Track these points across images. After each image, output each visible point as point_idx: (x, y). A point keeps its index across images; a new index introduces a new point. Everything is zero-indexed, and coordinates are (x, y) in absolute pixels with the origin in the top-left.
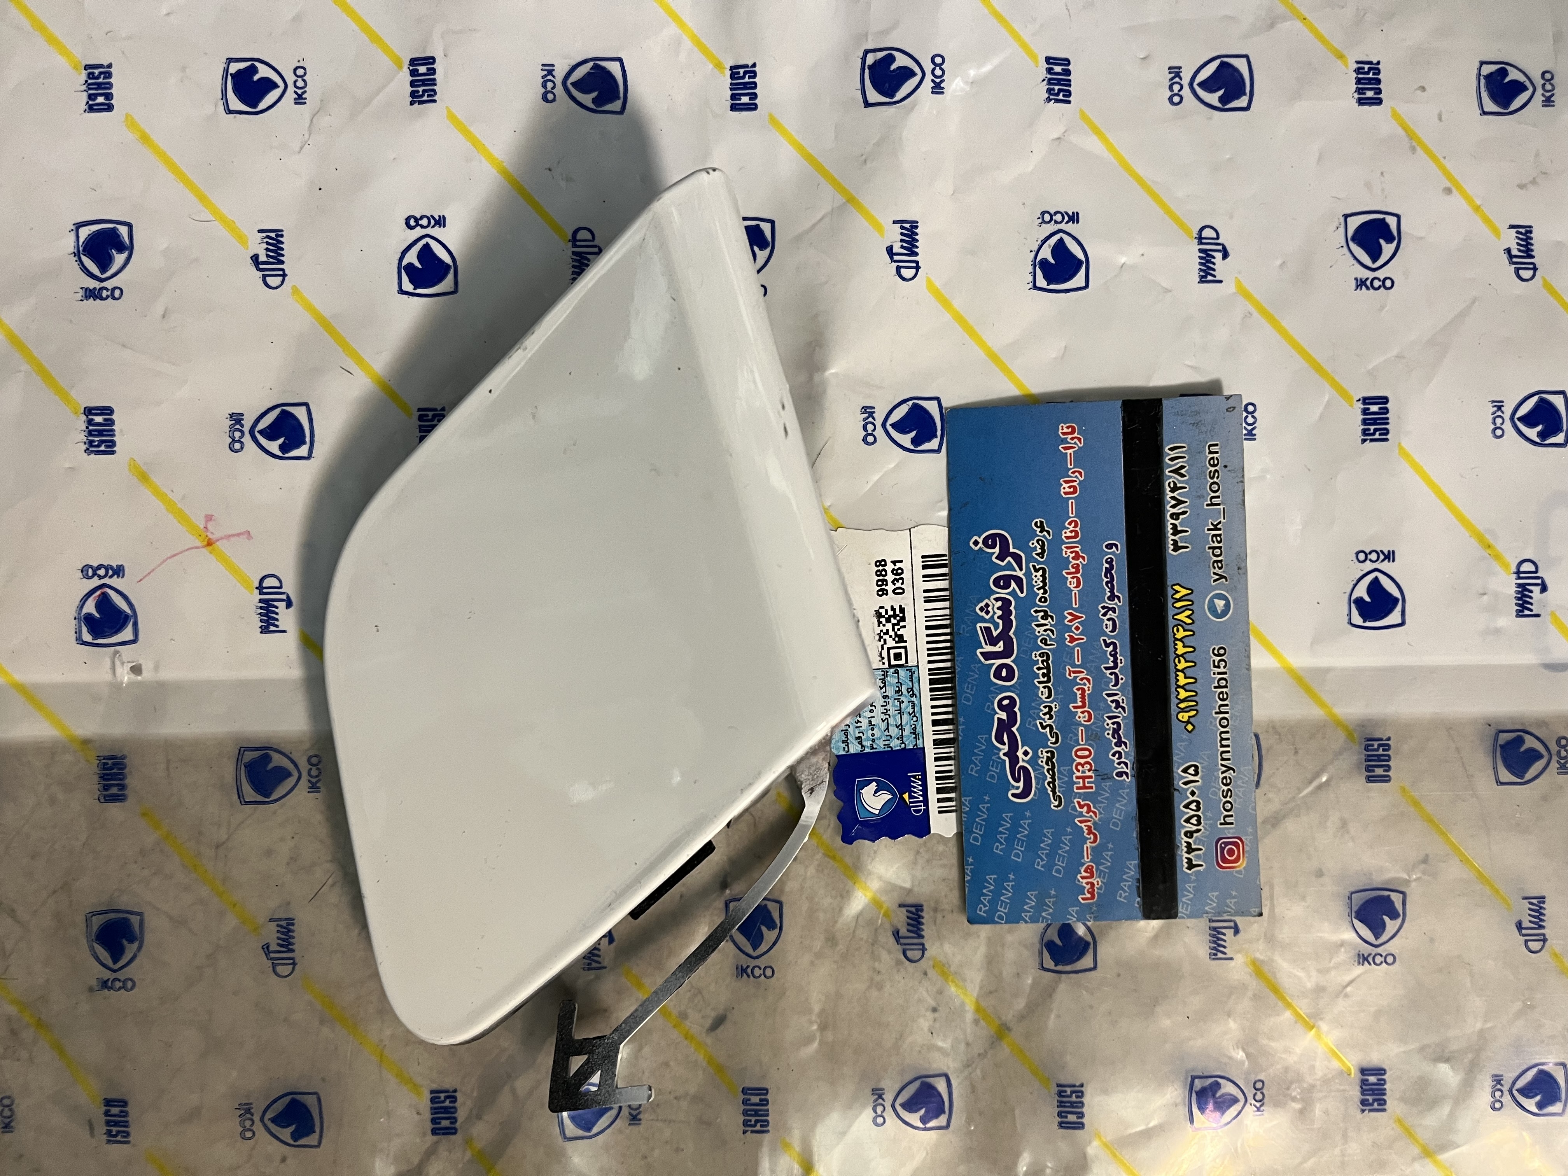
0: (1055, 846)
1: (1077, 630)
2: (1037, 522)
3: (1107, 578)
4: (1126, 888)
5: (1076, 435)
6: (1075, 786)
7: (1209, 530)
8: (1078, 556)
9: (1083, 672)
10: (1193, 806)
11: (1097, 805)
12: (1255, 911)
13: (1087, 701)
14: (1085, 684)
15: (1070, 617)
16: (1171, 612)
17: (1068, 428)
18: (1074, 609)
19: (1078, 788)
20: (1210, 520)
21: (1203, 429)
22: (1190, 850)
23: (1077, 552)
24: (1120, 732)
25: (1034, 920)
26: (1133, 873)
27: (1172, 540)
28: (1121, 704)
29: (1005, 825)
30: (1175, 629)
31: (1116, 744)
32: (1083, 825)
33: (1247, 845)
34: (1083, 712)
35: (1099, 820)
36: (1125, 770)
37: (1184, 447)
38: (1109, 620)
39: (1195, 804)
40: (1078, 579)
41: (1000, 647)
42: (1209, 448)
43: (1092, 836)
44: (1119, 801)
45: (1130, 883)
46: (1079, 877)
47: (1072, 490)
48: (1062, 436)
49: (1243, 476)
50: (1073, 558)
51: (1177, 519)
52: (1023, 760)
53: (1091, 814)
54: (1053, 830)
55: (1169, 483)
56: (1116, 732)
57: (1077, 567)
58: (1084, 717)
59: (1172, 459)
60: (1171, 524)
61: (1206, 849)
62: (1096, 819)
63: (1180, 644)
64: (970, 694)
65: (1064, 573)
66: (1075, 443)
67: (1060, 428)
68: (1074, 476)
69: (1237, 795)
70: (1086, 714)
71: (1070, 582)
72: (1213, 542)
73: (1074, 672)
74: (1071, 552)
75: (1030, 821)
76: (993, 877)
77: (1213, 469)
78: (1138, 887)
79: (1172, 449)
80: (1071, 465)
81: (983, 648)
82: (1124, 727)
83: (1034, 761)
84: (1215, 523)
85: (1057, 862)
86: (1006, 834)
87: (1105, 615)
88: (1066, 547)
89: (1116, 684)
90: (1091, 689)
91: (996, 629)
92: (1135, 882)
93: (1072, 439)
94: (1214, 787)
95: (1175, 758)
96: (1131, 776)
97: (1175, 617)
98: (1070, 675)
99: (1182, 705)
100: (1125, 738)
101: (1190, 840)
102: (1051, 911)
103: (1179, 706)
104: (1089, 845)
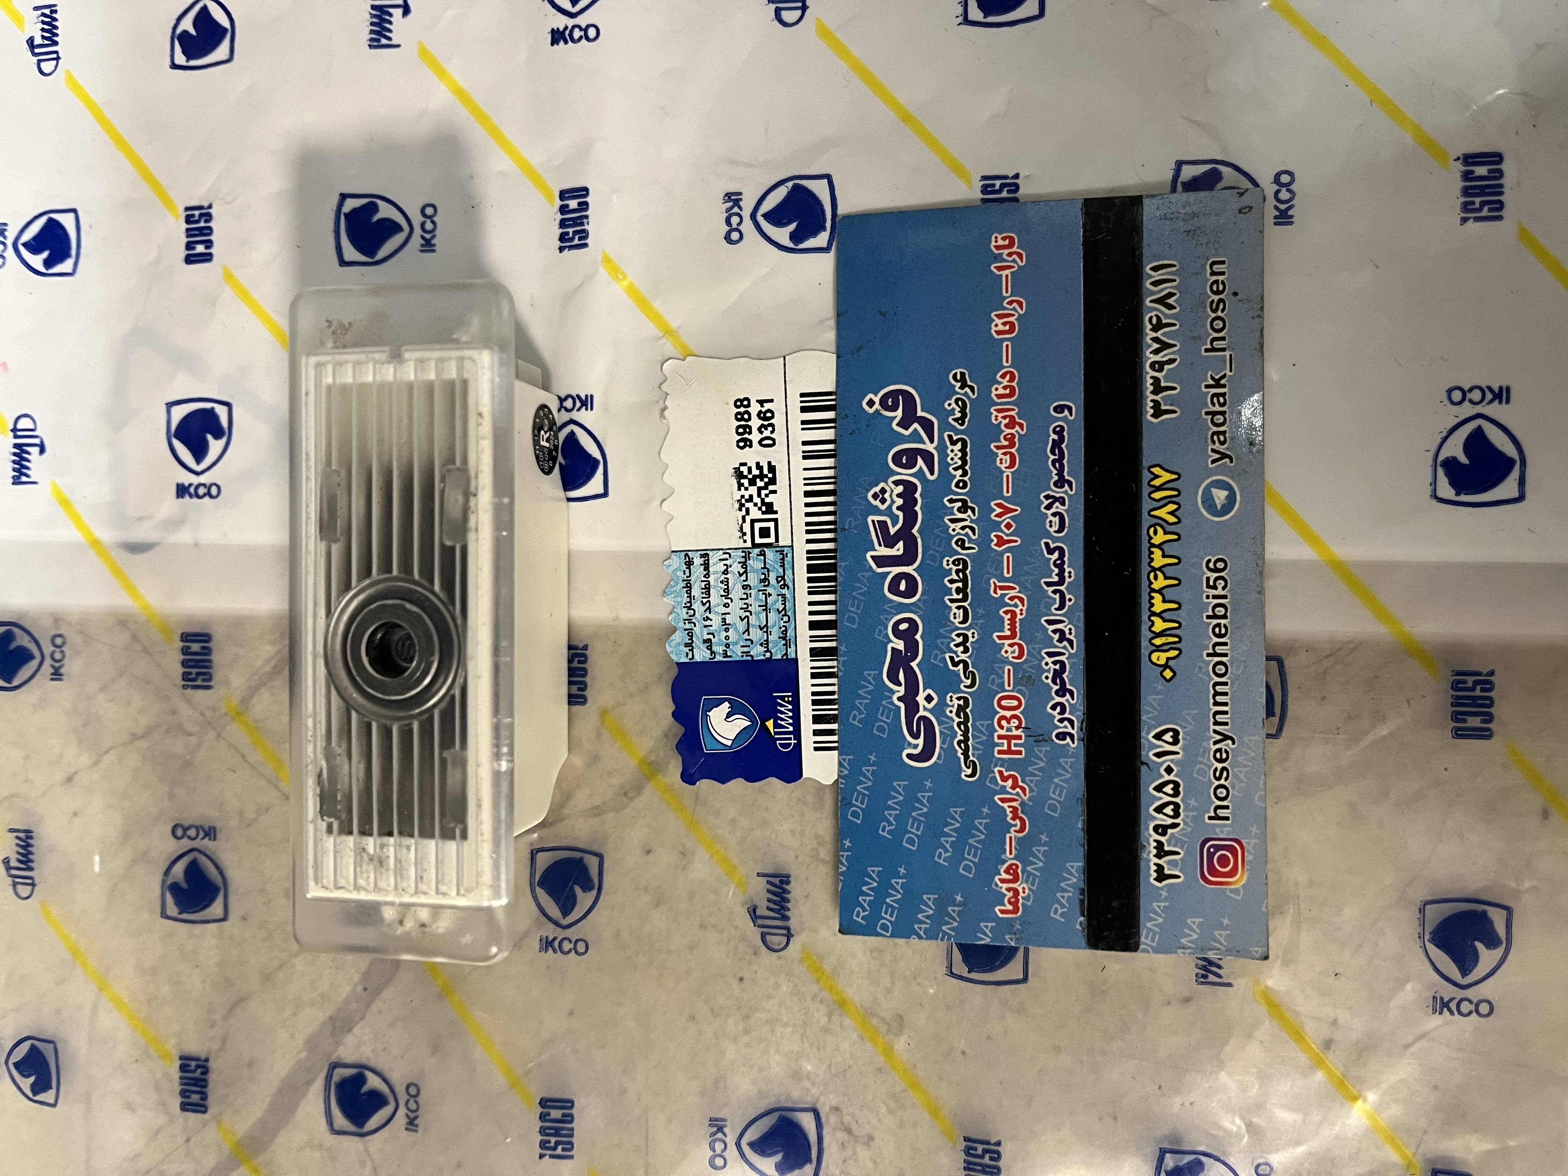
0: (965, 831)
1: (1009, 529)
2: (956, 373)
3: (1054, 454)
4: (1064, 902)
5: (1015, 249)
6: (997, 749)
7: (1207, 386)
8: (1012, 424)
9: (1015, 589)
10: (1168, 789)
11: (1027, 779)
12: (1257, 952)
13: (1017, 630)
14: (1016, 606)
15: (999, 510)
16: (1146, 505)
17: (1004, 239)
18: (1006, 499)
19: (1000, 752)
20: (1210, 373)
21: (1204, 240)
22: (1161, 852)
23: (1012, 417)
24: (1064, 676)
25: (931, 935)
26: (1075, 880)
27: (1152, 401)
28: (1068, 636)
29: (895, 798)
30: (1152, 530)
31: (1057, 693)
32: (1005, 805)
33: (1250, 853)
34: (1011, 645)
35: (1029, 799)
36: (1070, 730)
37: (1174, 266)
38: (1054, 515)
39: (1171, 786)
40: (1012, 455)
41: (898, 549)
42: (1211, 267)
43: (1018, 822)
44: (1059, 775)
45: (1070, 894)
46: (997, 879)
47: (1007, 327)
48: (996, 252)
49: (1262, 309)
50: (1006, 426)
51: (1160, 370)
52: (925, 709)
53: (1018, 790)
54: (963, 809)
55: (1151, 318)
56: (1058, 675)
57: (1011, 439)
58: (1014, 652)
59: (1155, 284)
60: (1152, 377)
61: (1186, 854)
62: (1025, 798)
63: (1157, 553)
64: (856, 613)
65: (992, 446)
66: (1014, 261)
67: (993, 239)
68: (1011, 307)
69: (1235, 776)
70: (1016, 647)
71: (1001, 460)
72: (1213, 404)
73: (1002, 588)
74: (1004, 418)
75: (931, 794)
76: (876, 869)
77: (1216, 298)
78: (1082, 901)
79: (1155, 269)
80: (1007, 292)
81: (875, 550)
82: (1071, 667)
83: (939, 710)
84: (1217, 377)
85: (966, 856)
86: (896, 809)
87: (1048, 507)
88: (997, 410)
89: (1060, 608)
90: (1024, 612)
91: (895, 522)
92: (1077, 893)
93: (1010, 255)
94: (1201, 763)
95: (1143, 718)
96: (1078, 739)
97: (1152, 513)
98: (995, 592)
99: (1158, 641)
100: (1070, 685)
101: (1163, 839)
102: (956, 924)
103: (1153, 641)
104: (1013, 834)
